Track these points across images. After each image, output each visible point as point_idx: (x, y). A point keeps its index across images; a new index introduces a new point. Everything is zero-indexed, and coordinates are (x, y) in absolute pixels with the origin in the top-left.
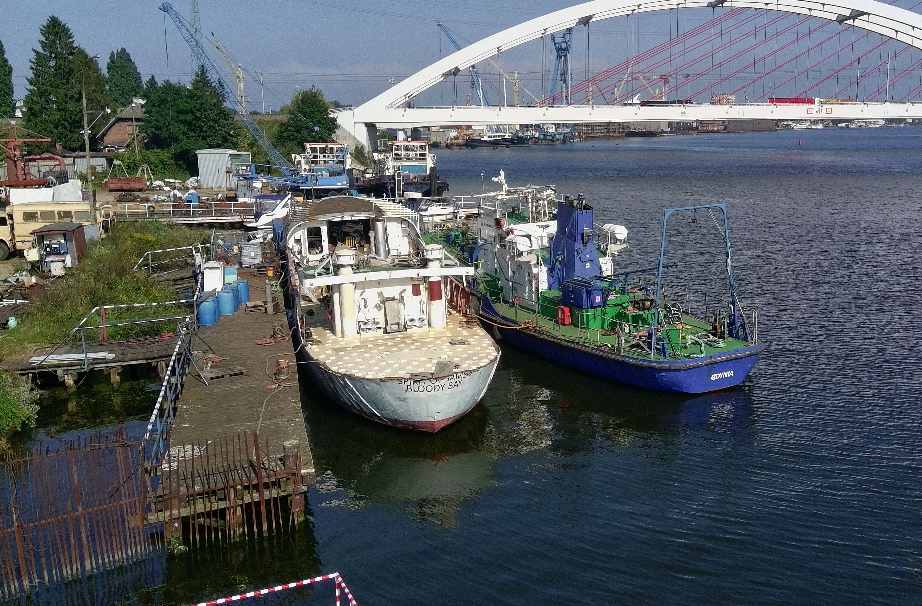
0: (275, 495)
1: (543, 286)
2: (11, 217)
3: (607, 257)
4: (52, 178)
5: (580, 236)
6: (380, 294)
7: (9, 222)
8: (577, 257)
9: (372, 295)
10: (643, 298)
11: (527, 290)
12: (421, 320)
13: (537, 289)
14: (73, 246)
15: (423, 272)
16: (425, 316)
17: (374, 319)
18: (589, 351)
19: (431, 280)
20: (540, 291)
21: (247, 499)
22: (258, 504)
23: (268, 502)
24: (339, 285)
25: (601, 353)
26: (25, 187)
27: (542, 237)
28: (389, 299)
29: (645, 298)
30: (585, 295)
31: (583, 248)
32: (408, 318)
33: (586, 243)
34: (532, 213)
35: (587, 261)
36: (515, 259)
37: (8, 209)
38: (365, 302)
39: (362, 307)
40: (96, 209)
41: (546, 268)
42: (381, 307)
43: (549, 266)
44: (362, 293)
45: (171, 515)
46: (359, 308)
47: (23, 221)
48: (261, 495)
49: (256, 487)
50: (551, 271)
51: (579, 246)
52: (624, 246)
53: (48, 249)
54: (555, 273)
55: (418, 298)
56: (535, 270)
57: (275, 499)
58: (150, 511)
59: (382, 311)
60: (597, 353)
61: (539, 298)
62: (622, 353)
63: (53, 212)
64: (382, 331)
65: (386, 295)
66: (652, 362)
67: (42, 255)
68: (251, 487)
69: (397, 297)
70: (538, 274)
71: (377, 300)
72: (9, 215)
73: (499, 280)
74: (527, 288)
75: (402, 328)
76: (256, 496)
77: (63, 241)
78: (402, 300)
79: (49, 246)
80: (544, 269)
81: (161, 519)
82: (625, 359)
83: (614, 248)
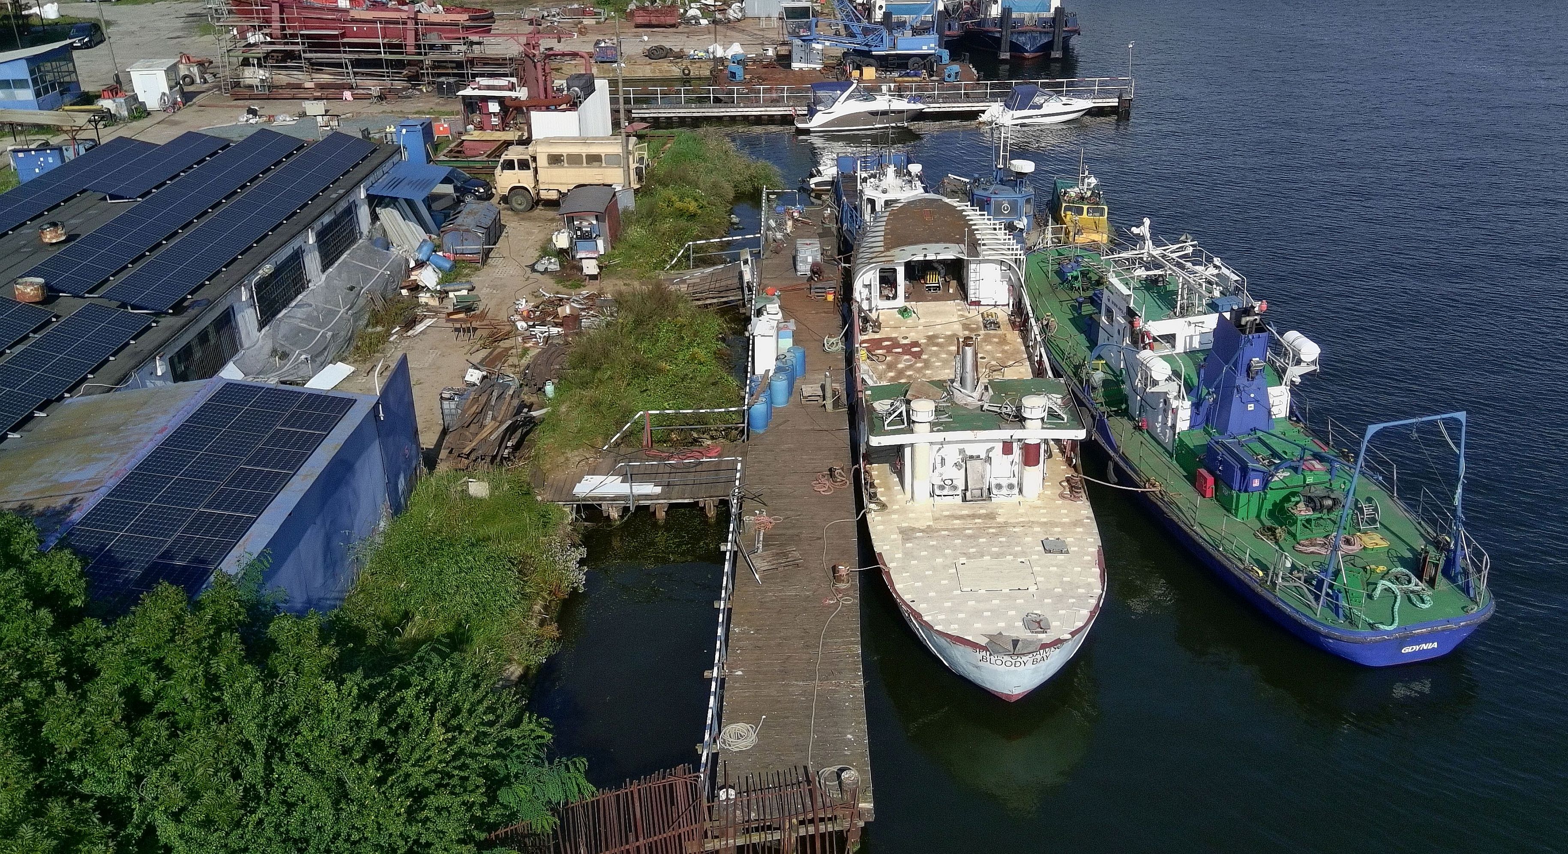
0: (830, 829)
1: (1183, 425)
2: (534, 159)
3: (1283, 386)
4: (577, 89)
5: (1245, 368)
6: (962, 451)
7: (532, 165)
8: (1236, 396)
9: (952, 454)
10: (1322, 495)
11: (1160, 420)
12: (1011, 486)
13: (1174, 427)
14: (605, 226)
15: (1018, 434)
16: (1015, 481)
17: (952, 480)
18: (1232, 569)
19: (1026, 442)
20: (1177, 431)
21: (802, 832)
22: (812, 837)
23: (823, 836)
24: (912, 445)
25: (1247, 580)
26: (548, 109)
27: (1191, 337)
28: (971, 457)
29: (1326, 494)
30: (1238, 474)
31: (1246, 383)
32: (994, 482)
33: (1253, 378)
34: (1182, 298)
35: (1251, 402)
36: (1148, 390)
37: (531, 148)
38: (943, 459)
39: (938, 466)
40: (629, 153)
41: (1190, 403)
42: (961, 467)
43: (1194, 399)
44: (940, 449)
45: (727, 844)
46: (934, 468)
47: (547, 165)
48: (817, 829)
49: (811, 821)
50: (1196, 406)
51: (1241, 380)
52: (1313, 368)
53: (579, 233)
54: (1203, 410)
55: (1010, 457)
56: (1175, 404)
57: (830, 833)
58: (706, 837)
59: (963, 470)
60: (1242, 578)
61: (1174, 440)
62: (1278, 592)
63: (580, 156)
64: (960, 498)
65: (968, 453)
66: (1316, 622)
67: (572, 238)
68: (807, 822)
69: (983, 456)
70: (1177, 408)
71: (958, 458)
72: (532, 157)
73: (1123, 383)
74: (1160, 417)
75: (986, 493)
76: (811, 830)
77: (594, 222)
78: (989, 459)
79: (580, 229)
80: (1187, 404)
81: (717, 847)
82: (1280, 603)
83: (1295, 373)
